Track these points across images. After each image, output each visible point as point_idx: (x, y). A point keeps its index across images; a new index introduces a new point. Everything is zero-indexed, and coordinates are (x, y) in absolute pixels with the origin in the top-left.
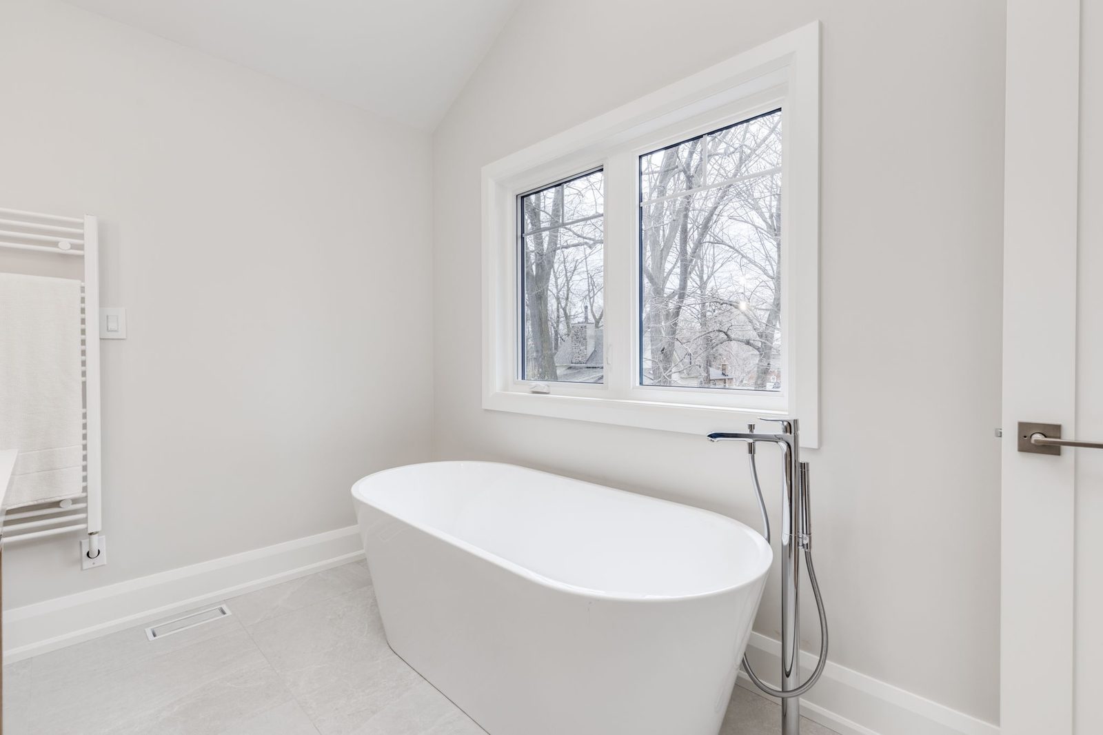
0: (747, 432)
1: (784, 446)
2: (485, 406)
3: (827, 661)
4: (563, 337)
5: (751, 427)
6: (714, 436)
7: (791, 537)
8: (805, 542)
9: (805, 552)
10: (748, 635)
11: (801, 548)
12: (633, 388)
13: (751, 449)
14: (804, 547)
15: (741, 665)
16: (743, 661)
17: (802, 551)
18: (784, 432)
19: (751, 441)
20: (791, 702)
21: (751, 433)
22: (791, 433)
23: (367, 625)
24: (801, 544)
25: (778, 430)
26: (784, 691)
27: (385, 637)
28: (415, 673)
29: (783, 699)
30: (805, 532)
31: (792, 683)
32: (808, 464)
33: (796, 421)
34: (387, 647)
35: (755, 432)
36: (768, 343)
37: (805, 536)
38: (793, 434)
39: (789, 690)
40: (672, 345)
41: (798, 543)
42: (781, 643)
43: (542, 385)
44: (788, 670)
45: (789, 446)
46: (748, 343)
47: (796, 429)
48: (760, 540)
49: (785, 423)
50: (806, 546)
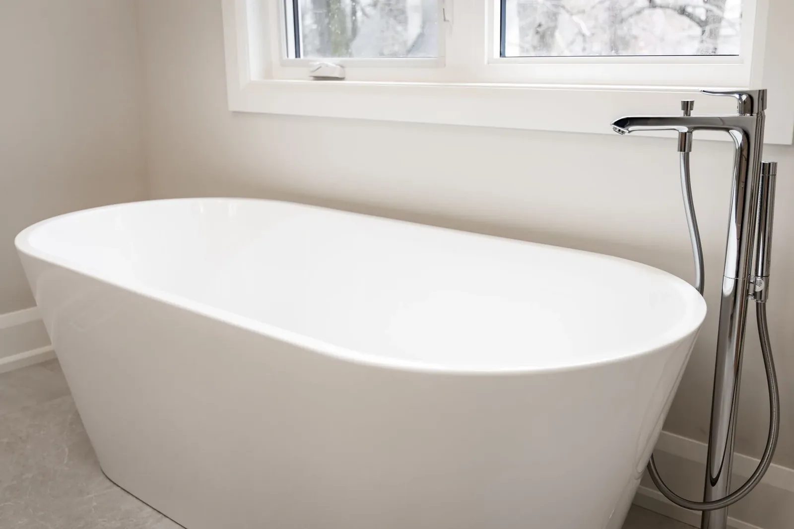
0: (680, 114)
1: (739, 136)
2: (233, 106)
3: (771, 464)
4: (369, 10)
5: (687, 106)
6: (623, 123)
7: (736, 282)
8: (758, 289)
9: (757, 304)
10: (656, 435)
11: (750, 298)
12: (488, 63)
13: (685, 144)
14: (755, 298)
15: (644, 473)
16: (649, 466)
17: (752, 303)
18: (740, 112)
19: (685, 129)
20: (716, 516)
21: (686, 116)
22: (752, 113)
23: (67, 450)
24: (751, 293)
25: (730, 109)
26: (705, 501)
27: (96, 463)
28: (150, 510)
29: (704, 512)
30: (759, 274)
31: (718, 492)
32: (775, 164)
33: (763, 94)
34: (102, 477)
35: (694, 114)
36: (716, 11)
37: (759, 279)
38: (755, 115)
39: (713, 500)
40: (554, 16)
41: (748, 291)
42: (707, 445)
43: (330, 63)
44: (714, 476)
45: (746, 135)
46: (683, 11)
47: (763, 106)
48: (689, 292)
49: (744, 97)
50: (758, 295)
